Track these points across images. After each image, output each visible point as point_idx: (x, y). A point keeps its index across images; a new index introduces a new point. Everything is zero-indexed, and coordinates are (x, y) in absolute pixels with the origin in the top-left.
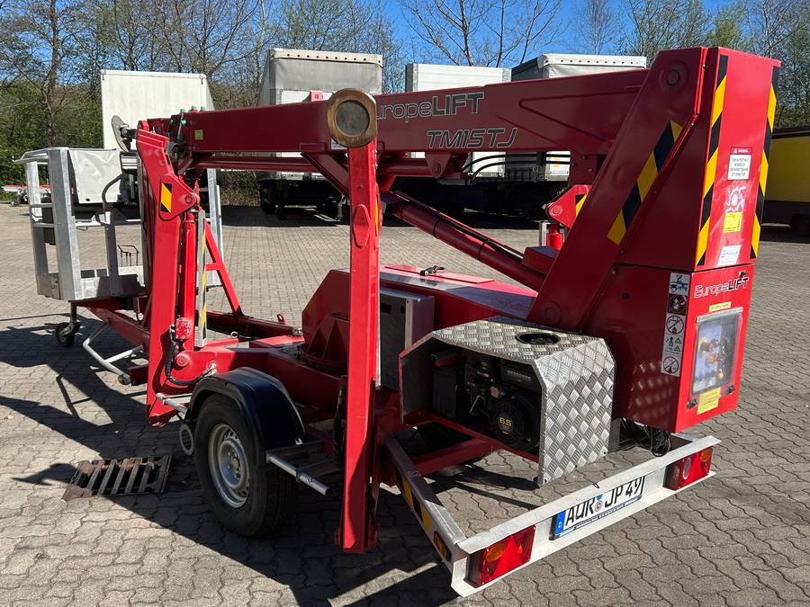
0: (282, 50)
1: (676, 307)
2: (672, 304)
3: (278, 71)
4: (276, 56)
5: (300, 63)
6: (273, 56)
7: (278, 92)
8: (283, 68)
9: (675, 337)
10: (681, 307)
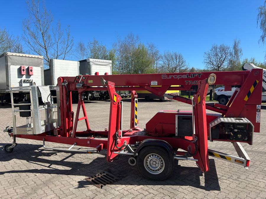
0: (10, 53)
1: (258, 111)
2: (257, 110)
3: (9, 59)
4: (8, 55)
5: (16, 57)
6: (7, 55)
7: (9, 66)
8: (10, 58)
9: (258, 116)
10: (259, 111)
